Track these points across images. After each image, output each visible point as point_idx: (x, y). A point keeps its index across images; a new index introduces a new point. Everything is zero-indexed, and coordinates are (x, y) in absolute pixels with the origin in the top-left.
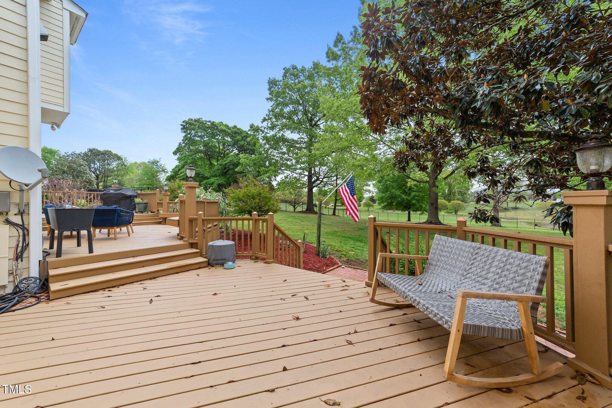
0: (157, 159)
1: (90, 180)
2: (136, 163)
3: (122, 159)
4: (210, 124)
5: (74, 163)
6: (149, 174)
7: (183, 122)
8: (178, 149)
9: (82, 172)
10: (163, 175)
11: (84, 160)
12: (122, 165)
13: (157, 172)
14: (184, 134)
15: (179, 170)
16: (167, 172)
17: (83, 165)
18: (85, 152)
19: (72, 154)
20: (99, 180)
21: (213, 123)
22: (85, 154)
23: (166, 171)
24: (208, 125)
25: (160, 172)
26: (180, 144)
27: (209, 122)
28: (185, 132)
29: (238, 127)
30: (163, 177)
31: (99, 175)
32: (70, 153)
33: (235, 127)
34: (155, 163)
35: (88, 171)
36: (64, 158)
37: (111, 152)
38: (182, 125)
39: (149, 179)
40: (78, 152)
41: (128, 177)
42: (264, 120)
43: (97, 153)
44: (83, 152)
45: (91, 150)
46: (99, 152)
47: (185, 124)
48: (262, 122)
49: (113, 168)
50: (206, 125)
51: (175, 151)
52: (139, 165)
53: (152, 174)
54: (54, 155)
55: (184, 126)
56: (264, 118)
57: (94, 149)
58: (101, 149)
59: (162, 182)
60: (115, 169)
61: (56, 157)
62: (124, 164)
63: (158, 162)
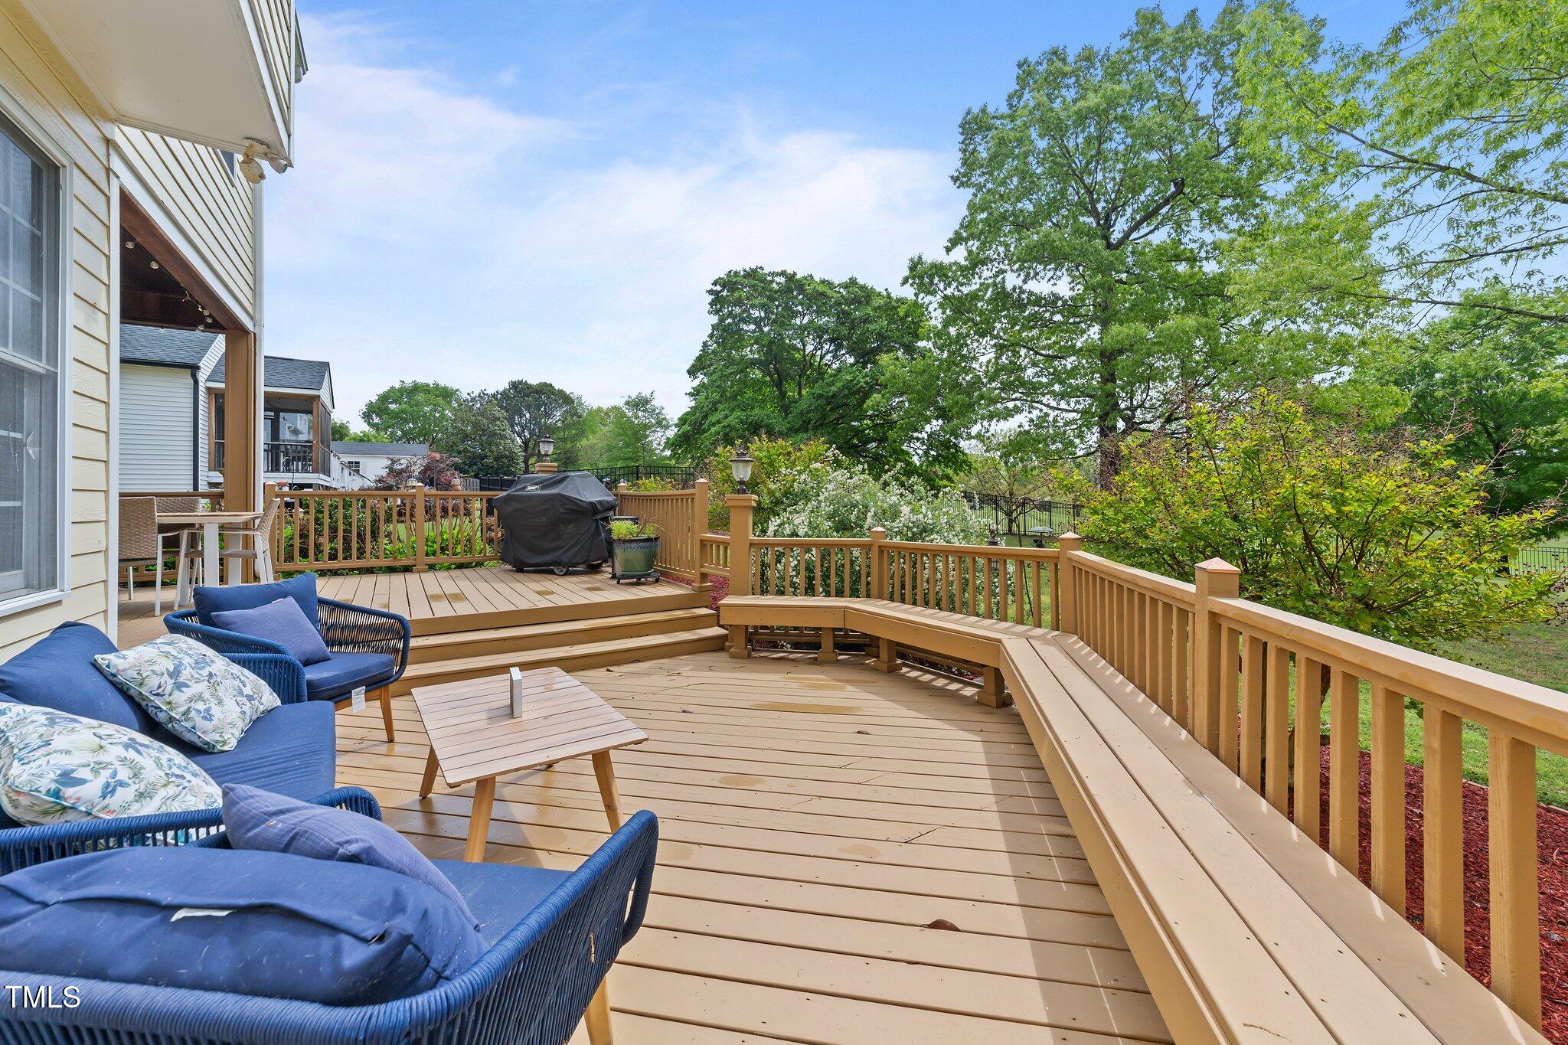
0: (646, 393)
1: (511, 452)
2: (600, 409)
3: (573, 402)
4: (782, 280)
5: (482, 415)
6: (629, 433)
7: (715, 283)
8: (699, 359)
9: (495, 434)
10: (660, 434)
11: (502, 408)
12: (572, 416)
13: (646, 427)
14: (715, 319)
15: (705, 417)
16: (667, 427)
17: (499, 419)
18: (504, 391)
19: (479, 396)
20: (530, 450)
21: (791, 278)
22: (504, 393)
23: (664, 422)
24: (778, 284)
25: (650, 427)
26: (705, 344)
27: (783, 273)
28: (717, 312)
29: (861, 281)
30: (658, 439)
31: (529, 440)
32: (476, 394)
33: (853, 282)
34: (640, 403)
35: (508, 432)
36: (465, 406)
37: (551, 385)
38: (710, 292)
39: (627, 445)
40: (491, 391)
41: (584, 442)
42: (956, 241)
43: (527, 391)
44: (501, 390)
45: (515, 385)
46: (529, 387)
47: (718, 288)
48: (948, 250)
49: (555, 424)
50: (774, 285)
51: (693, 366)
52: (606, 414)
53: (636, 433)
54: (451, 401)
55: (716, 293)
56: (957, 233)
57: (520, 382)
58: (534, 380)
59: (657, 452)
60: (559, 424)
61: (455, 404)
62: (576, 414)
63: (647, 402)
